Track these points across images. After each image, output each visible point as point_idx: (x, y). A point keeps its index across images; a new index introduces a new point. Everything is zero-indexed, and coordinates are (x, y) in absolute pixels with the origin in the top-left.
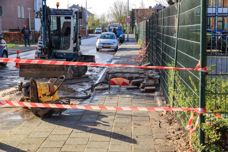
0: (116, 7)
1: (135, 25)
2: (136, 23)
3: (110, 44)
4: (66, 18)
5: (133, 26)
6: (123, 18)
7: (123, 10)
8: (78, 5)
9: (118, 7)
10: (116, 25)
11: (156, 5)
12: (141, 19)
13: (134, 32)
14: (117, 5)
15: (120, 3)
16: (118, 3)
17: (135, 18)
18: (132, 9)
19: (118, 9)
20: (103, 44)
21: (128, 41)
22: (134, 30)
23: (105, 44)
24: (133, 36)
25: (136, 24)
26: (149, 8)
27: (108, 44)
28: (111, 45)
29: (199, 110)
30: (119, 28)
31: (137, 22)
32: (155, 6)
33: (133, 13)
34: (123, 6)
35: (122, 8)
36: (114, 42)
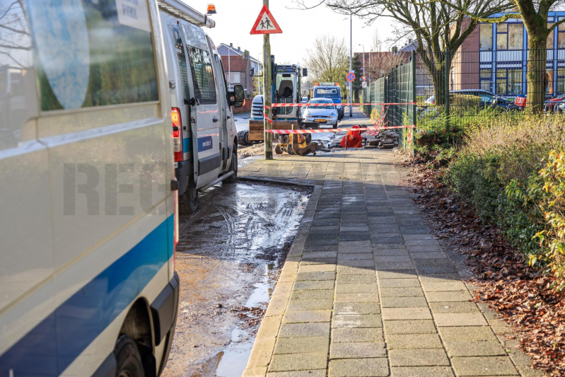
0: (320, 48)
1: (361, 88)
2: (363, 83)
3: (326, 117)
4: (284, 76)
5: (357, 89)
6: (336, 72)
7: (335, 56)
8: (231, 44)
9: (324, 49)
10: (329, 87)
11: (408, 43)
12: (375, 76)
13: (361, 101)
14: (323, 44)
15: (329, 41)
16: (325, 40)
17: (362, 71)
18: (355, 54)
19: (324, 54)
20: (313, 117)
21: (351, 116)
22: (361, 97)
23: (317, 117)
24: (359, 109)
25: (364, 85)
26: (391, 51)
27: (323, 117)
28: (327, 119)
29: (413, 126)
30: (334, 91)
31: (367, 81)
32: (406, 44)
33: (357, 61)
34: (334, 47)
35: (333, 52)
36: (332, 114)
